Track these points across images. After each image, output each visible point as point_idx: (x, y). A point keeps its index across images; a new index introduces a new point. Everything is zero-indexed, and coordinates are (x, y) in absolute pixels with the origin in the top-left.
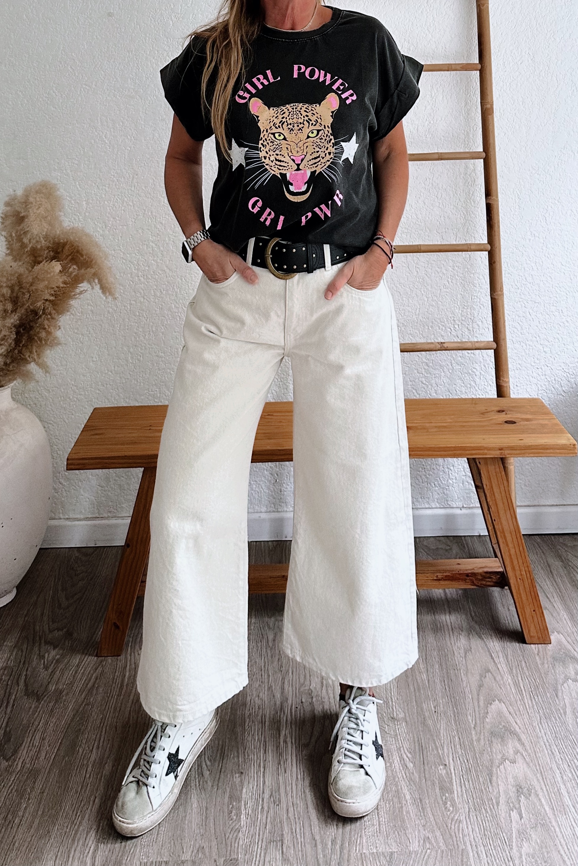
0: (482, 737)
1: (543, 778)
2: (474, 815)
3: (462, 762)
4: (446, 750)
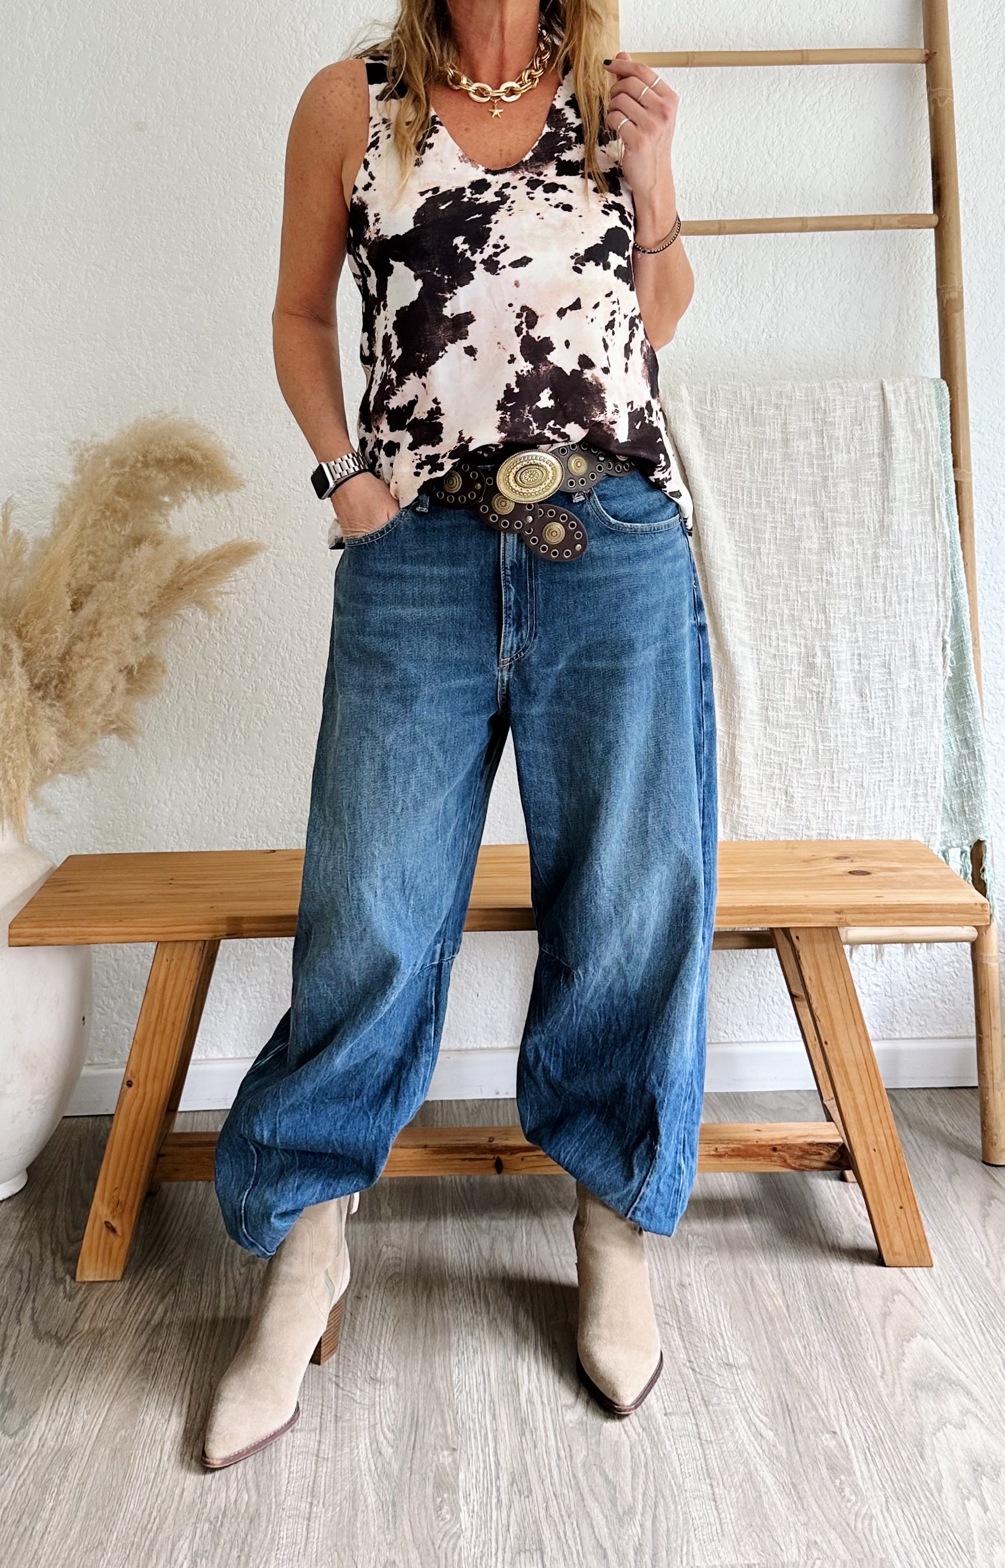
0: (898, 1391)
2: (897, 1506)
3: (866, 1429)
4: (832, 1410)
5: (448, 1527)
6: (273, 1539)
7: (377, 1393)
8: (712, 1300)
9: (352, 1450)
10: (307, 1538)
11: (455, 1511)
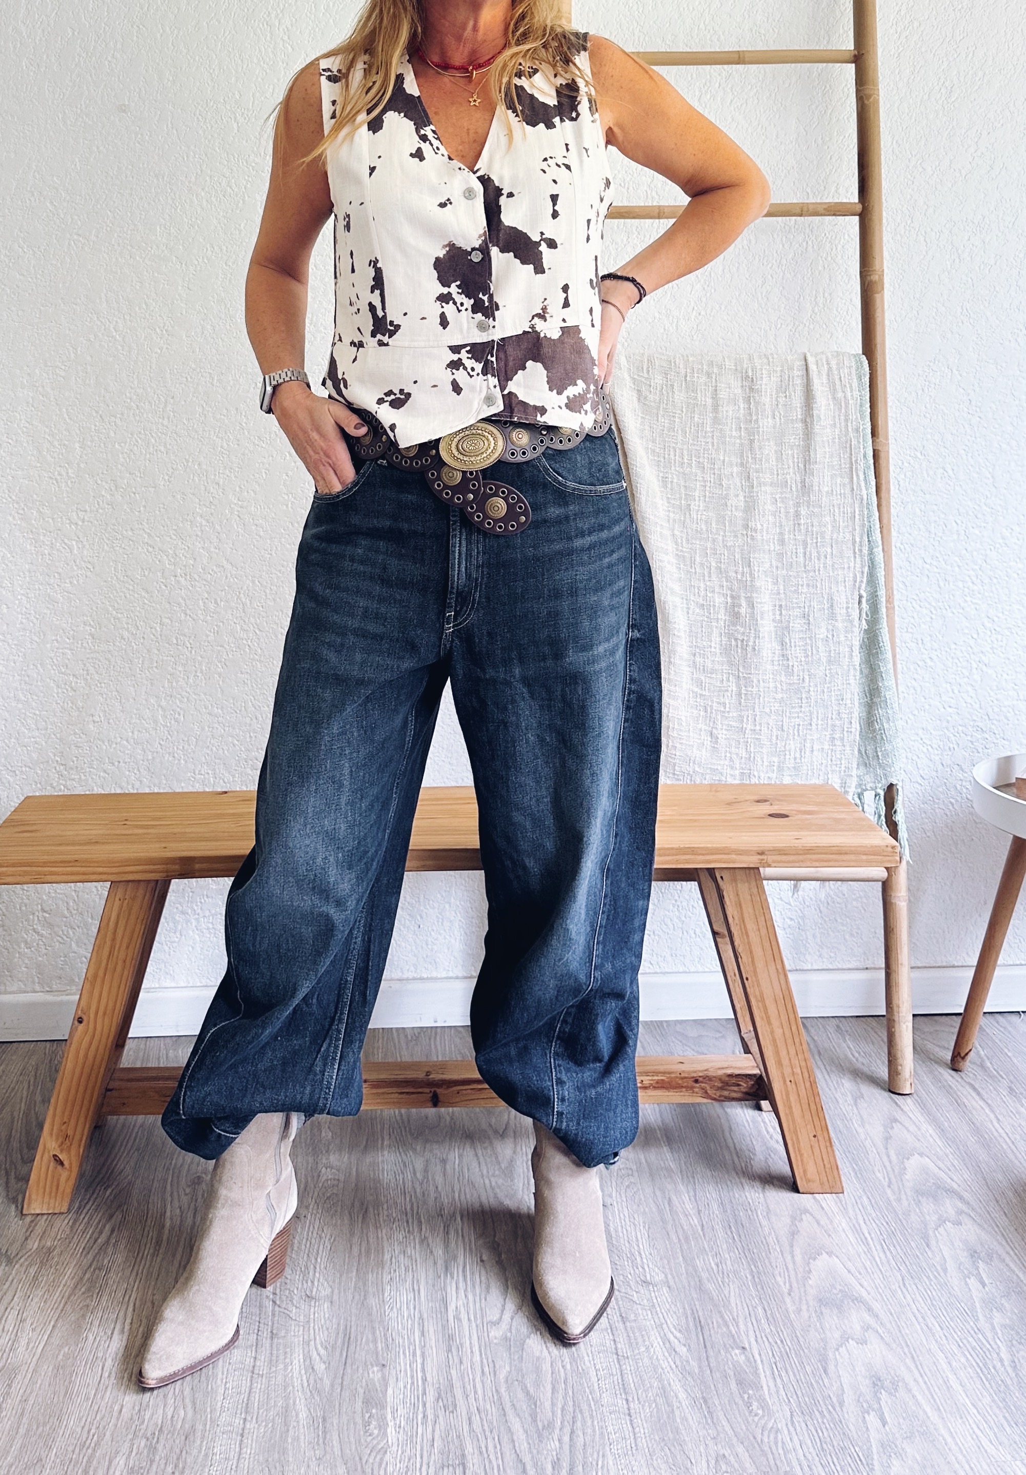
0: (804, 1307)
1: (917, 1366)
2: (801, 1420)
3: (773, 1344)
4: (742, 1327)
5: (375, 1442)
6: (206, 1455)
7: (312, 1310)
8: (632, 1220)
9: (285, 1368)
10: (240, 1454)
11: (383, 1426)
